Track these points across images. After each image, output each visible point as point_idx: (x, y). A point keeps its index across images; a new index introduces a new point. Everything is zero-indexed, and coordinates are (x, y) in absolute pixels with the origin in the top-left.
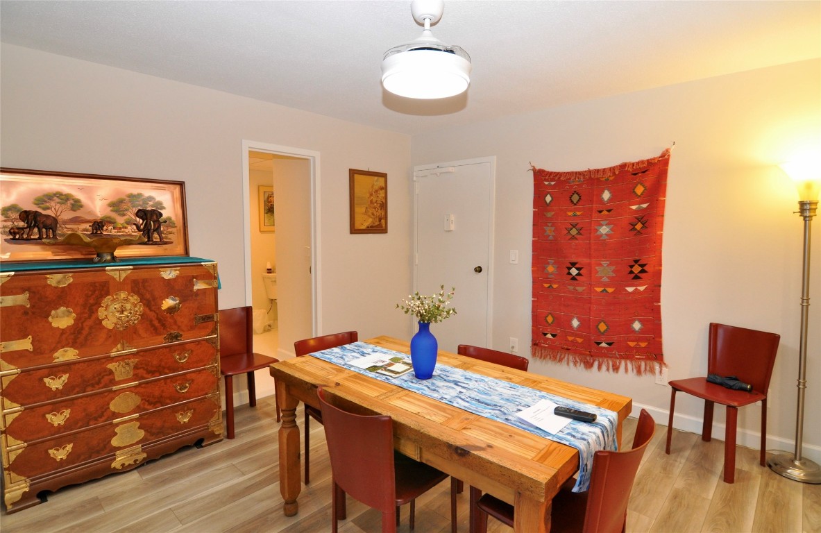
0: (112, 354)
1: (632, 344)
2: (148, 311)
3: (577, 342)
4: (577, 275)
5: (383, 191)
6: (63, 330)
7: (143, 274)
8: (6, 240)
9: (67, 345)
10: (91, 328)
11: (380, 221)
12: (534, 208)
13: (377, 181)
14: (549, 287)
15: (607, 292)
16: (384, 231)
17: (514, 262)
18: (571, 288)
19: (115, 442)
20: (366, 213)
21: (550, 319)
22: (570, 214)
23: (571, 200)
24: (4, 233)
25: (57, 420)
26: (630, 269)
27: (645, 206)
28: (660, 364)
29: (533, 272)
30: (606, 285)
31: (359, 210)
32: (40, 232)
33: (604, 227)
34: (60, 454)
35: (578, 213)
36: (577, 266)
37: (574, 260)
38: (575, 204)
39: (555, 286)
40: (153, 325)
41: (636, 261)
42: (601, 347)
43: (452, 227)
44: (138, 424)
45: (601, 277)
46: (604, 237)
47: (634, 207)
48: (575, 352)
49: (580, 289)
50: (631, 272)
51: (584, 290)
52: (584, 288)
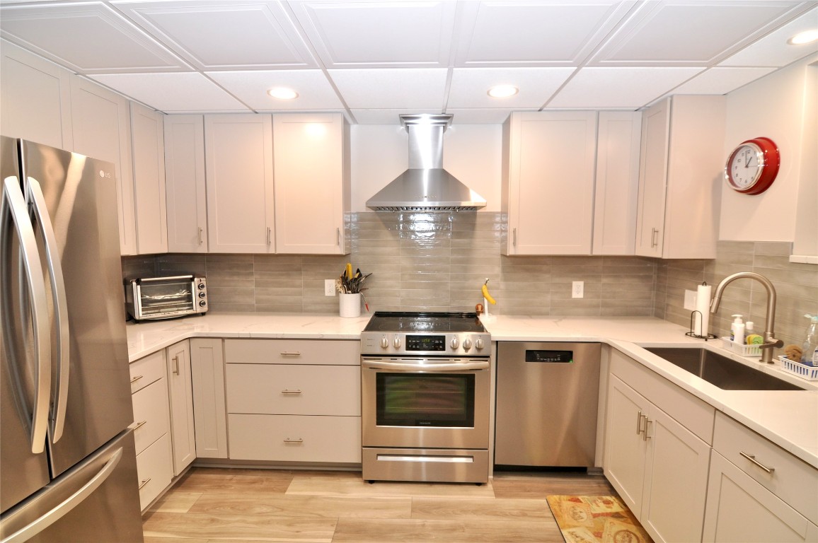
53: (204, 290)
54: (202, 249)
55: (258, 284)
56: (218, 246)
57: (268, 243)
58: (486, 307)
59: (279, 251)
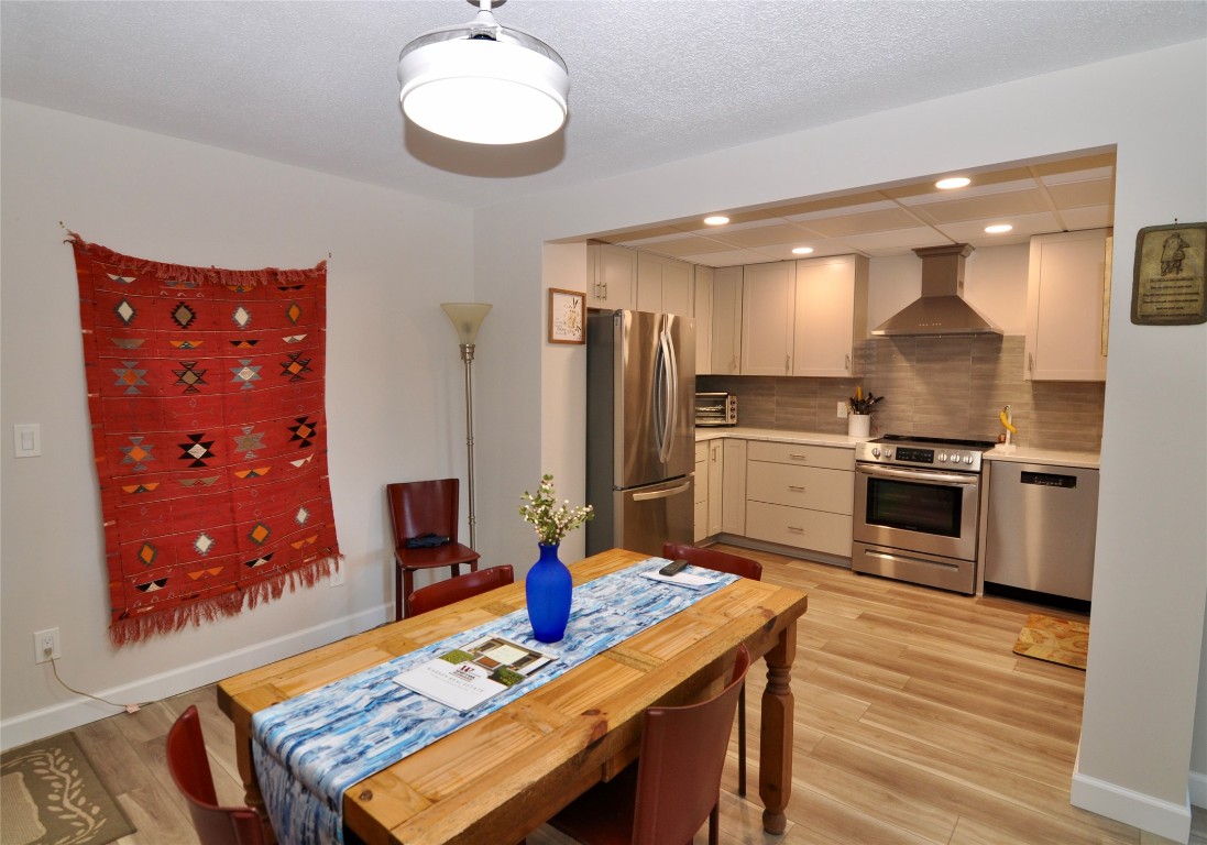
1: (297, 545)
3: (211, 576)
4: (205, 456)
12: (83, 327)
14: (137, 492)
15: (257, 475)
17: (32, 453)
18: (189, 483)
21: (147, 554)
22: (177, 344)
23: (174, 317)
26: (293, 434)
27: (299, 338)
28: (336, 559)
30: (252, 465)
33: (246, 370)
35: (194, 344)
36: (203, 439)
37: (198, 431)
38: (185, 327)
39: (151, 486)
41: (301, 421)
42: (257, 567)
45: (244, 453)
46: (248, 386)
47: (287, 339)
48: (209, 596)
49: (209, 481)
50: (296, 437)
51: (217, 482)
52: (217, 477)
53: (735, 406)
54: (736, 373)
55: (778, 404)
56: (749, 370)
57: (788, 368)
58: (1008, 436)
59: (797, 374)
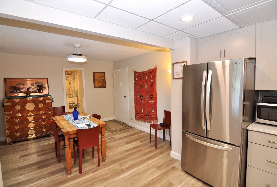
0: (28, 115)
1: (152, 116)
2: (36, 107)
3: (143, 115)
4: (142, 98)
5: (104, 77)
6: (18, 110)
7: (35, 99)
8: (10, 92)
9: (19, 113)
10: (24, 110)
11: (103, 84)
12: (134, 81)
13: (102, 74)
14: (138, 101)
15: (147, 102)
16: (105, 87)
17: (131, 95)
18: (141, 101)
19: (29, 133)
20: (99, 82)
21: (138, 110)
22: (140, 82)
24: (9, 91)
25: (17, 128)
26: (150, 97)
27: (153, 80)
28: (157, 121)
29: (135, 97)
31: (96, 82)
32: (16, 90)
33: (146, 86)
34: (17, 135)
35: (142, 82)
36: (142, 96)
37: (141, 94)
38: (141, 80)
40: (37, 110)
41: (151, 95)
42: (147, 117)
43: (121, 86)
44: (34, 130)
46: (146, 89)
47: (151, 81)
48: (143, 118)
52: (144, 101)
